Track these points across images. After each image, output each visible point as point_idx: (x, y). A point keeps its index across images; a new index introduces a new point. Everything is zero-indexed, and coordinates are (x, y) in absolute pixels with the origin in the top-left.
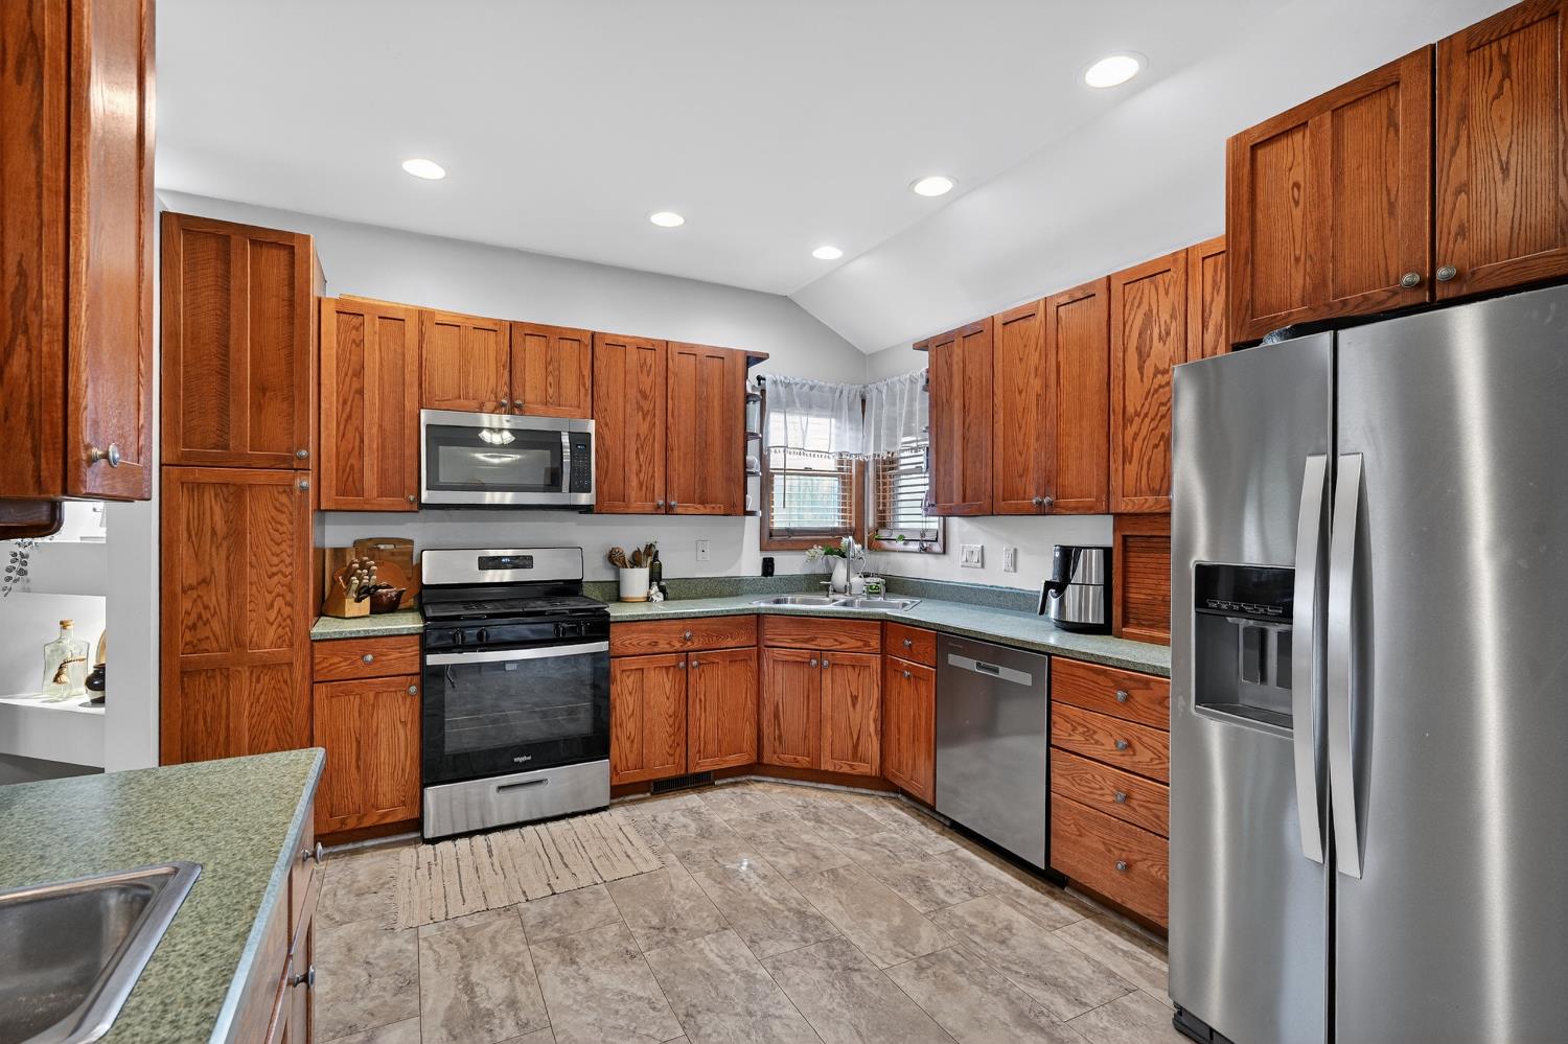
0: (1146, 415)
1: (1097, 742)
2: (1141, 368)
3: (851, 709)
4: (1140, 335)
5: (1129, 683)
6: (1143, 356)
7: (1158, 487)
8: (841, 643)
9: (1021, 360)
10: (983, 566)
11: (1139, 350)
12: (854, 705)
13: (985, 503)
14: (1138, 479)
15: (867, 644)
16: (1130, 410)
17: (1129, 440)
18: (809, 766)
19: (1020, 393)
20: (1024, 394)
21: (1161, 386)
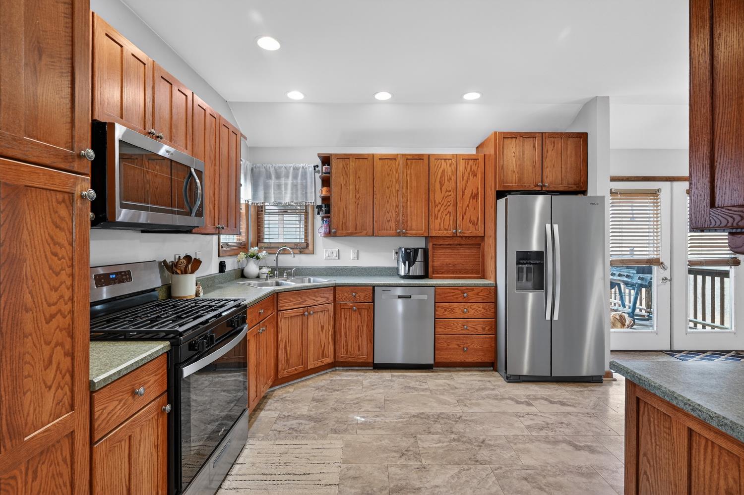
0: (443, 204)
1: (455, 312)
2: (441, 189)
3: (321, 332)
4: (441, 177)
5: (466, 291)
6: (441, 185)
7: (447, 228)
8: (317, 301)
9: (388, 175)
10: (339, 258)
11: (440, 182)
12: (322, 331)
13: (370, 231)
14: (440, 224)
15: (328, 299)
16: (437, 202)
17: (436, 212)
18: (303, 370)
19: (388, 188)
20: (390, 189)
21: (448, 196)
